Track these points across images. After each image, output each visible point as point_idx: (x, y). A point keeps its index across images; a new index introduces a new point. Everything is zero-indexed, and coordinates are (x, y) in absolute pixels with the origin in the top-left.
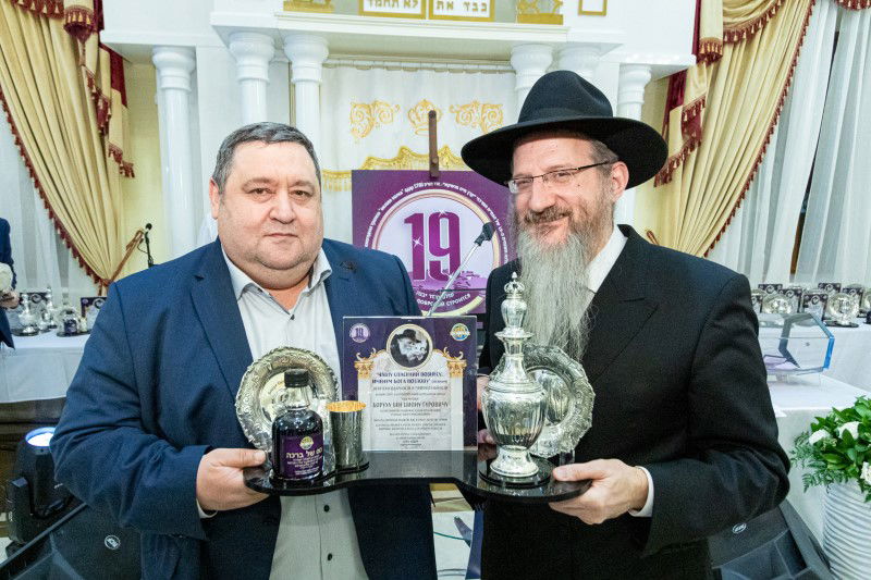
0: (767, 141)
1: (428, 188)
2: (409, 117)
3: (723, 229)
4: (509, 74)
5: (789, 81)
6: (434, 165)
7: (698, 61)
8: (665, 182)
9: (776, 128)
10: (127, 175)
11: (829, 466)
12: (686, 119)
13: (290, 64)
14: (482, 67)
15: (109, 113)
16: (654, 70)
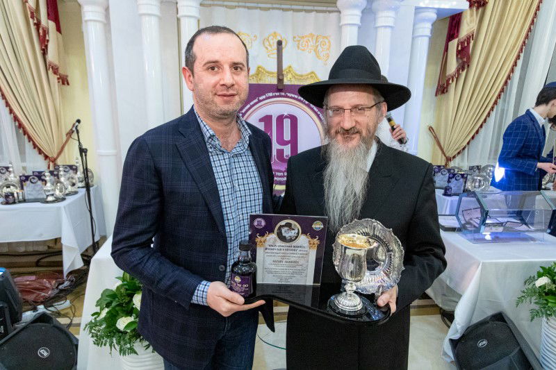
0: (515, 64)
1: (275, 97)
2: (264, 45)
3: (481, 126)
4: (336, 14)
5: (533, 21)
6: (280, 80)
7: (471, 6)
8: (443, 92)
9: (522, 55)
10: (63, 84)
11: (549, 304)
12: (460, 48)
13: (177, 3)
14: (316, 8)
15: (47, 38)
16: (439, 12)
